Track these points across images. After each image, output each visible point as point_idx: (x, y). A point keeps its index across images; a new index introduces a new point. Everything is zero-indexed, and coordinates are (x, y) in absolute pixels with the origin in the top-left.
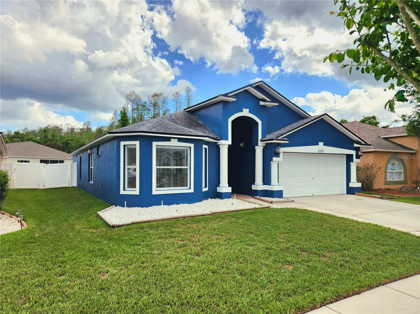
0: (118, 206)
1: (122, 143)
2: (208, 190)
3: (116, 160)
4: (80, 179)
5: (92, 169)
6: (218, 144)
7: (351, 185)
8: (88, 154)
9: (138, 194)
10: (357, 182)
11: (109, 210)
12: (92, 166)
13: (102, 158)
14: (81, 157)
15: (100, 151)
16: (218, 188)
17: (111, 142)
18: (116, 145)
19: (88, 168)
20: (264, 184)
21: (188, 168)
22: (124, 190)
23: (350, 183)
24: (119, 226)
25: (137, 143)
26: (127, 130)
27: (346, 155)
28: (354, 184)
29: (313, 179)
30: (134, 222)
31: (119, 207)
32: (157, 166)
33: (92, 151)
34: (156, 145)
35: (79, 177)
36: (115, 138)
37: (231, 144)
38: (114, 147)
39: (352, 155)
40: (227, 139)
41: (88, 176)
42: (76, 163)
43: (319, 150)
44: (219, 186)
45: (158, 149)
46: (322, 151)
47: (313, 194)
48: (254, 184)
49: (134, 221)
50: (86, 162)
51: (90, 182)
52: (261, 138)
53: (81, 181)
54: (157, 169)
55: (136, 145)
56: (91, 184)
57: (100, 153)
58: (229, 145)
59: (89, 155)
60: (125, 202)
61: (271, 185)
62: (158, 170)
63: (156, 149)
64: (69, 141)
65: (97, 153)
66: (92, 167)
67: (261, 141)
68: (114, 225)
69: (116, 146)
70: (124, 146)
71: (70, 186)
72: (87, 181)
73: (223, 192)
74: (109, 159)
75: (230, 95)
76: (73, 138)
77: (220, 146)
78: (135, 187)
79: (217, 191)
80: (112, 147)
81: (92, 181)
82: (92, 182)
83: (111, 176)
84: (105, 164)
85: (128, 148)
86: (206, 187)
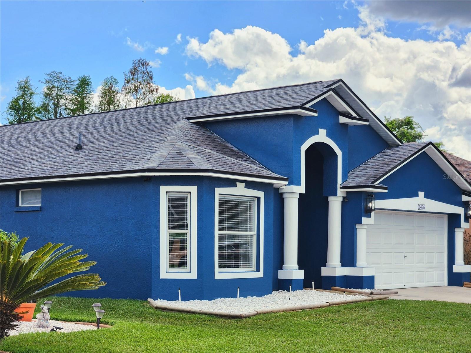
1: (164, 189)
6: (282, 192)
7: (456, 269)
9: (195, 277)
10: (465, 264)
15: (41, 199)
16: (280, 271)
20: (343, 265)
21: (253, 235)
22: (166, 271)
23: (454, 266)
24: (245, 317)
25: (194, 190)
27: (447, 216)
28: (460, 267)
29: (405, 257)
32: (219, 230)
34: (219, 194)
37: (303, 192)
39: (459, 215)
40: (299, 184)
43: (419, 206)
46: (422, 207)
47: (405, 285)
48: (325, 266)
52: (341, 183)
55: (189, 192)
57: (44, 204)
58: (300, 195)
60: (179, 291)
61: (357, 266)
62: (221, 237)
65: (15, 202)
67: (341, 188)
73: (293, 278)
75: (307, 106)
77: (285, 196)
79: (279, 278)
85: (170, 198)
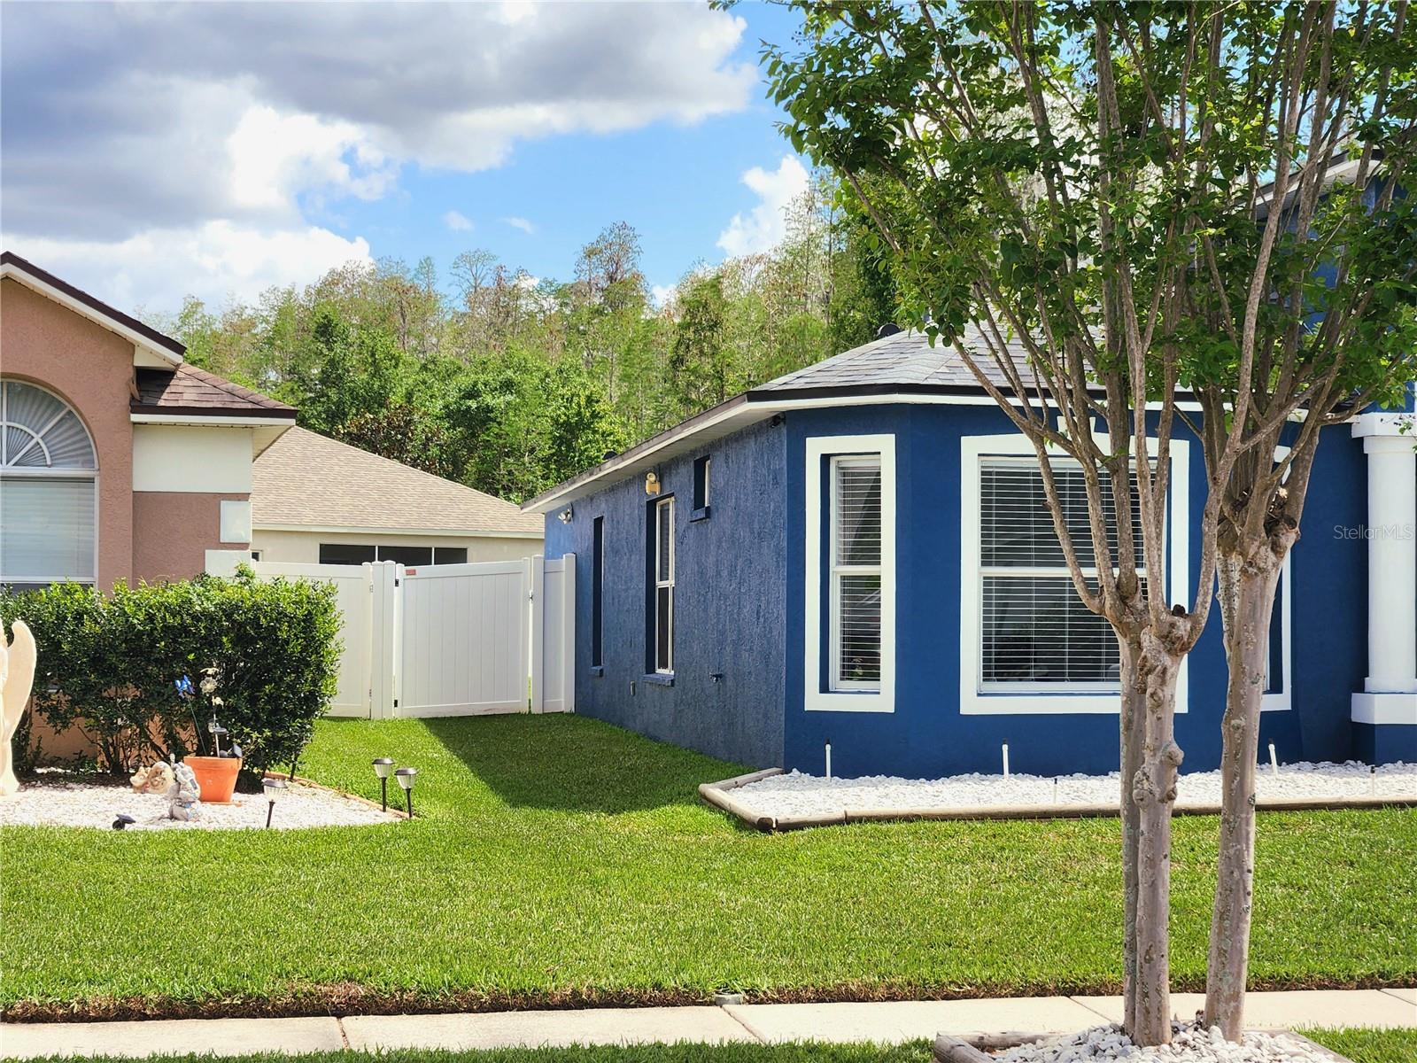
0: (795, 770)
1: (816, 447)
2: (1289, 707)
3: (784, 535)
4: (594, 665)
5: (664, 591)
6: (1355, 434)
8: (646, 500)
9: (890, 708)
11: (752, 784)
12: (664, 577)
13: (723, 521)
14: (598, 523)
15: (710, 487)
16: (1356, 697)
17: (764, 439)
18: (785, 455)
19: (643, 586)
22: (824, 688)
24: (785, 827)
25: (885, 444)
26: (834, 381)
30: (850, 814)
31: (798, 773)
32: (984, 564)
33: (666, 480)
34: (979, 455)
35: (589, 654)
36: (778, 419)
38: (775, 464)
41: (642, 638)
42: (566, 564)
44: (1361, 688)
45: (990, 473)
49: (853, 810)
50: (631, 552)
51: (654, 672)
53: (601, 671)
54: (987, 581)
55: (879, 453)
56: (659, 684)
57: (712, 499)
59: (651, 505)
60: (828, 747)
62: (990, 584)
63: (983, 473)
64: (489, 400)
65: (692, 497)
66: (670, 583)
68: (770, 819)
69: (785, 462)
70: (825, 459)
71: (536, 710)
72: (642, 665)
73: (1377, 722)
74: (756, 526)
76: (510, 373)
77: (1367, 447)
78: (875, 676)
79: (1354, 719)
80: (769, 469)
81: (665, 666)
82: (668, 672)
83: (762, 620)
84: (736, 558)
85: (844, 473)
86: (1276, 687)
